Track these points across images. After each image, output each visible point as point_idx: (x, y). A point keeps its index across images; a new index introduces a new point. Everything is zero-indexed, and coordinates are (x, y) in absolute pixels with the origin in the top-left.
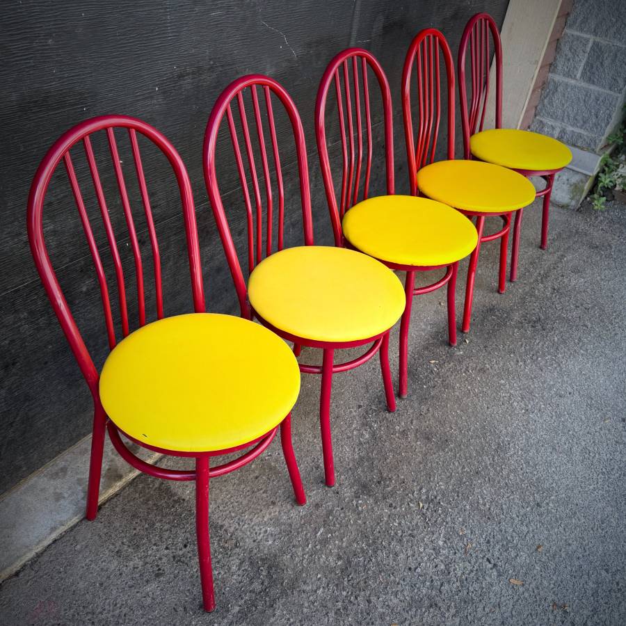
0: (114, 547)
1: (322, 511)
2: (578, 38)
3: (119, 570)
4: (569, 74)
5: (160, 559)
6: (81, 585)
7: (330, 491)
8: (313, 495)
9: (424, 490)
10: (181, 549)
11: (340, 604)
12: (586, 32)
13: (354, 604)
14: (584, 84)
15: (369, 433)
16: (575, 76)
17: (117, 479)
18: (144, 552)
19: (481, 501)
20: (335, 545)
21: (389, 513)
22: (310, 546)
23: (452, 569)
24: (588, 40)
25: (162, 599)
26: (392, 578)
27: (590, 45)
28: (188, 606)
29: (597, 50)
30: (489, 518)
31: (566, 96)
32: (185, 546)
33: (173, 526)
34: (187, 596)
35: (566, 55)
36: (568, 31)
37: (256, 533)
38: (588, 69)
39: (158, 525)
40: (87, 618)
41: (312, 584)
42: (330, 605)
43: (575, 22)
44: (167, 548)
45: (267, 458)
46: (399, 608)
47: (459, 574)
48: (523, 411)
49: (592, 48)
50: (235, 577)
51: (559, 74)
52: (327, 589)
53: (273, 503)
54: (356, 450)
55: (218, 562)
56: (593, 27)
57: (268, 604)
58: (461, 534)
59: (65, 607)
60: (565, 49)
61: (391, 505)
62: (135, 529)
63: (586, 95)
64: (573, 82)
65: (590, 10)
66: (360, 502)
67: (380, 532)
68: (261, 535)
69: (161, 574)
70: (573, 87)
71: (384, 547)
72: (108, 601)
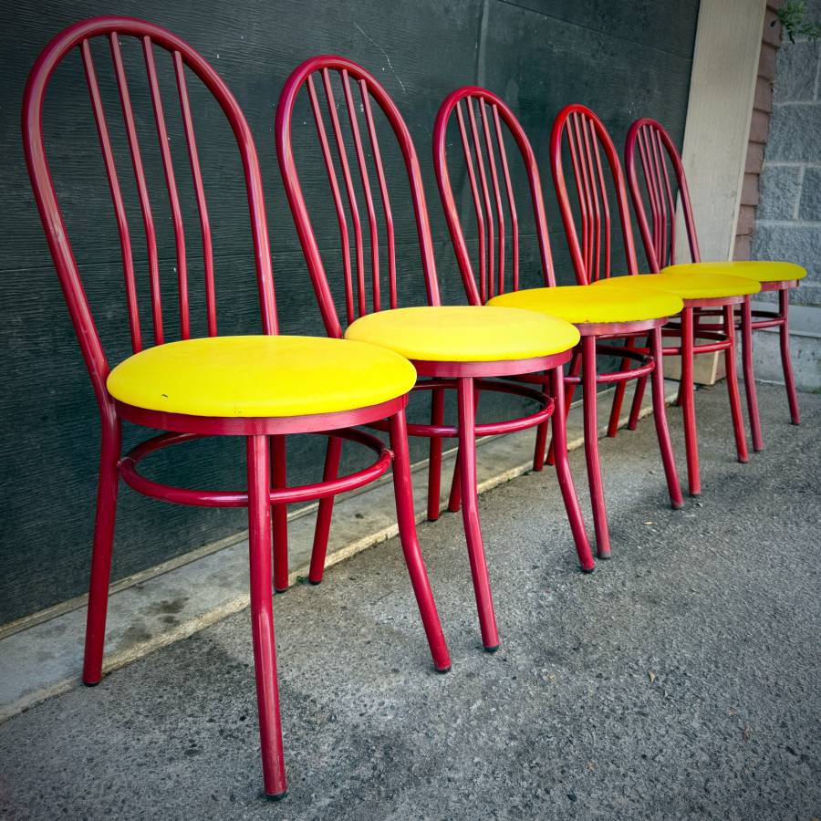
0: (121, 717)
1: (479, 682)
2: (784, 170)
3: (125, 744)
4: (782, 216)
5: (198, 733)
6: (56, 761)
7: (492, 659)
8: (462, 662)
9: (656, 659)
10: (235, 722)
11: (517, 800)
12: (793, 160)
13: (543, 801)
14: (806, 224)
15: (554, 595)
16: (791, 216)
17: (142, 639)
18: (171, 723)
19: (759, 673)
20: (504, 721)
21: (597, 685)
22: (459, 721)
23: (723, 760)
24: (797, 169)
25: (193, 783)
26: (612, 767)
27: (802, 174)
28: (239, 794)
29: (813, 178)
30: (777, 695)
31: (785, 243)
32: (243, 719)
33: (226, 695)
34: (237, 781)
35: (773, 193)
36: (768, 164)
37: (365, 706)
38: (806, 203)
39: (200, 693)
40: (56, 804)
41: (464, 770)
42: (498, 800)
43: (775, 152)
44: (211, 721)
45: (386, 622)
46: (631, 812)
47: (738, 767)
48: (808, 574)
49: (806, 178)
50: (325, 759)
51: (770, 219)
52: (491, 779)
53: (396, 671)
54: (533, 613)
55: (297, 740)
56: (800, 152)
57: (383, 795)
58: (730, 714)
59: (22, 788)
60: (771, 186)
61: (599, 676)
62: (161, 697)
63: (812, 236)
64: (790, 224)
65: (792, 134)
66: (544, 670)
67: (582, 707)
68: (374, 709)
69: (197, 752)
70: (792, 231)
71: (594, 726)
72: (97, 782)
